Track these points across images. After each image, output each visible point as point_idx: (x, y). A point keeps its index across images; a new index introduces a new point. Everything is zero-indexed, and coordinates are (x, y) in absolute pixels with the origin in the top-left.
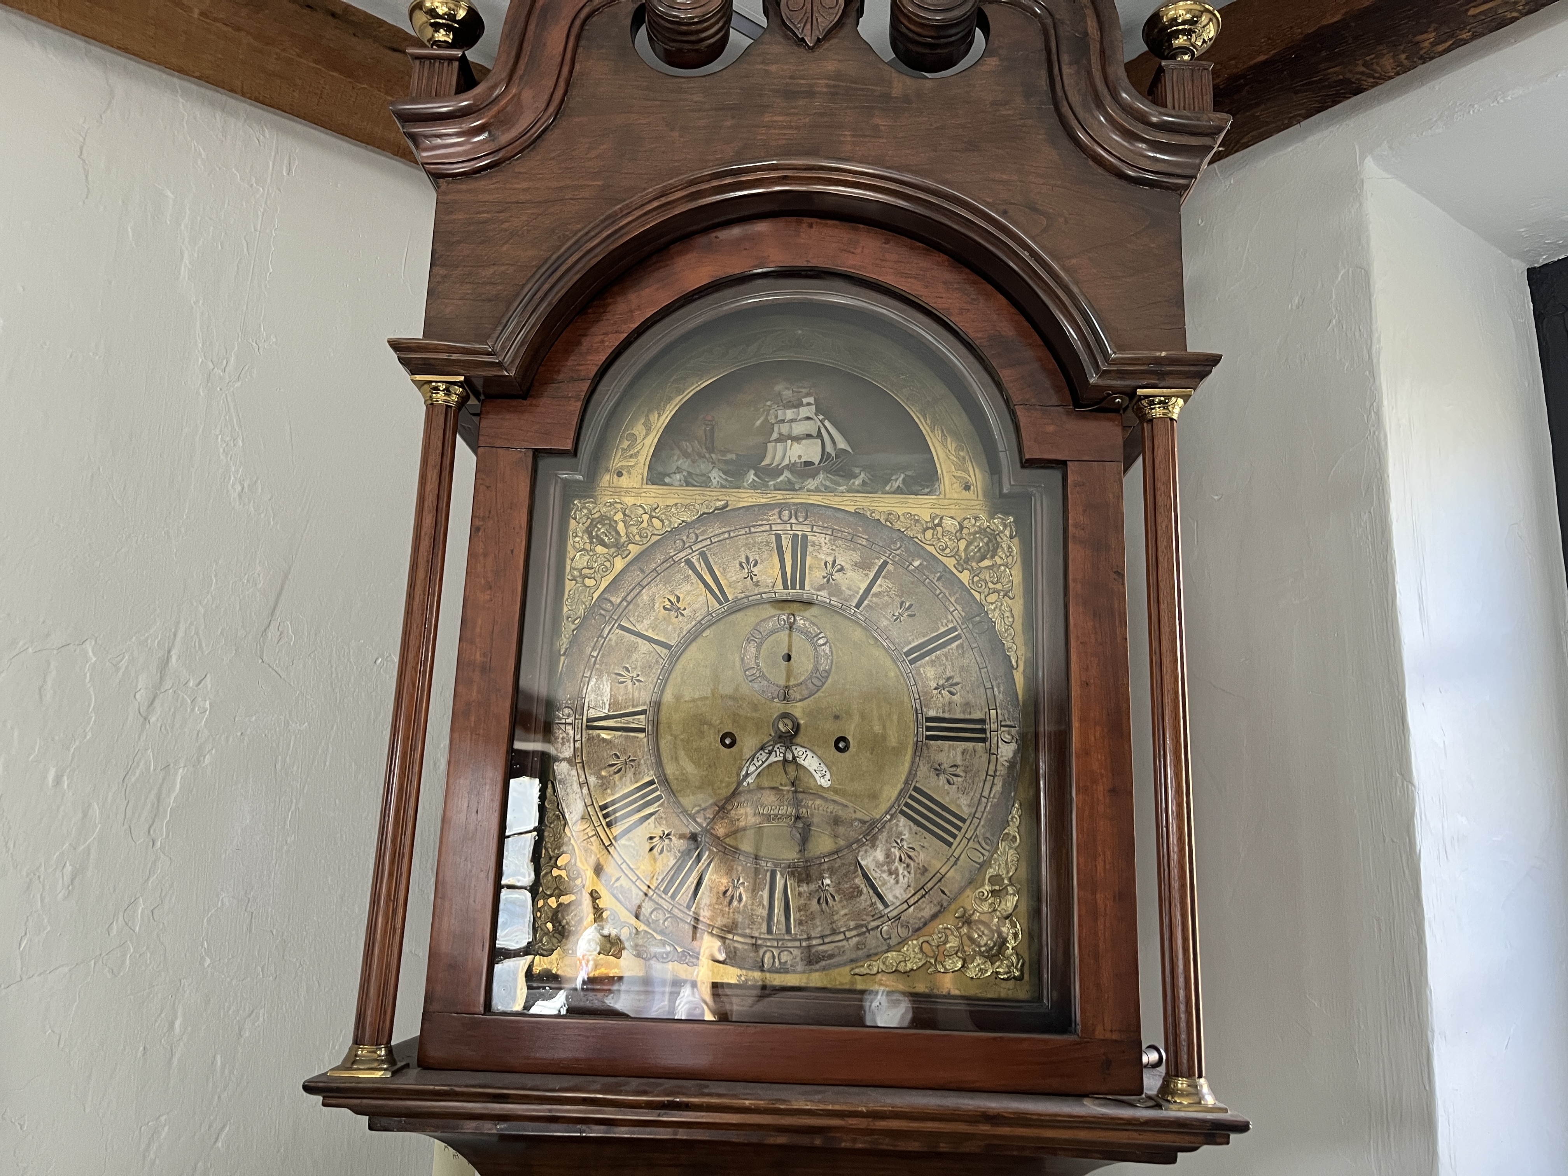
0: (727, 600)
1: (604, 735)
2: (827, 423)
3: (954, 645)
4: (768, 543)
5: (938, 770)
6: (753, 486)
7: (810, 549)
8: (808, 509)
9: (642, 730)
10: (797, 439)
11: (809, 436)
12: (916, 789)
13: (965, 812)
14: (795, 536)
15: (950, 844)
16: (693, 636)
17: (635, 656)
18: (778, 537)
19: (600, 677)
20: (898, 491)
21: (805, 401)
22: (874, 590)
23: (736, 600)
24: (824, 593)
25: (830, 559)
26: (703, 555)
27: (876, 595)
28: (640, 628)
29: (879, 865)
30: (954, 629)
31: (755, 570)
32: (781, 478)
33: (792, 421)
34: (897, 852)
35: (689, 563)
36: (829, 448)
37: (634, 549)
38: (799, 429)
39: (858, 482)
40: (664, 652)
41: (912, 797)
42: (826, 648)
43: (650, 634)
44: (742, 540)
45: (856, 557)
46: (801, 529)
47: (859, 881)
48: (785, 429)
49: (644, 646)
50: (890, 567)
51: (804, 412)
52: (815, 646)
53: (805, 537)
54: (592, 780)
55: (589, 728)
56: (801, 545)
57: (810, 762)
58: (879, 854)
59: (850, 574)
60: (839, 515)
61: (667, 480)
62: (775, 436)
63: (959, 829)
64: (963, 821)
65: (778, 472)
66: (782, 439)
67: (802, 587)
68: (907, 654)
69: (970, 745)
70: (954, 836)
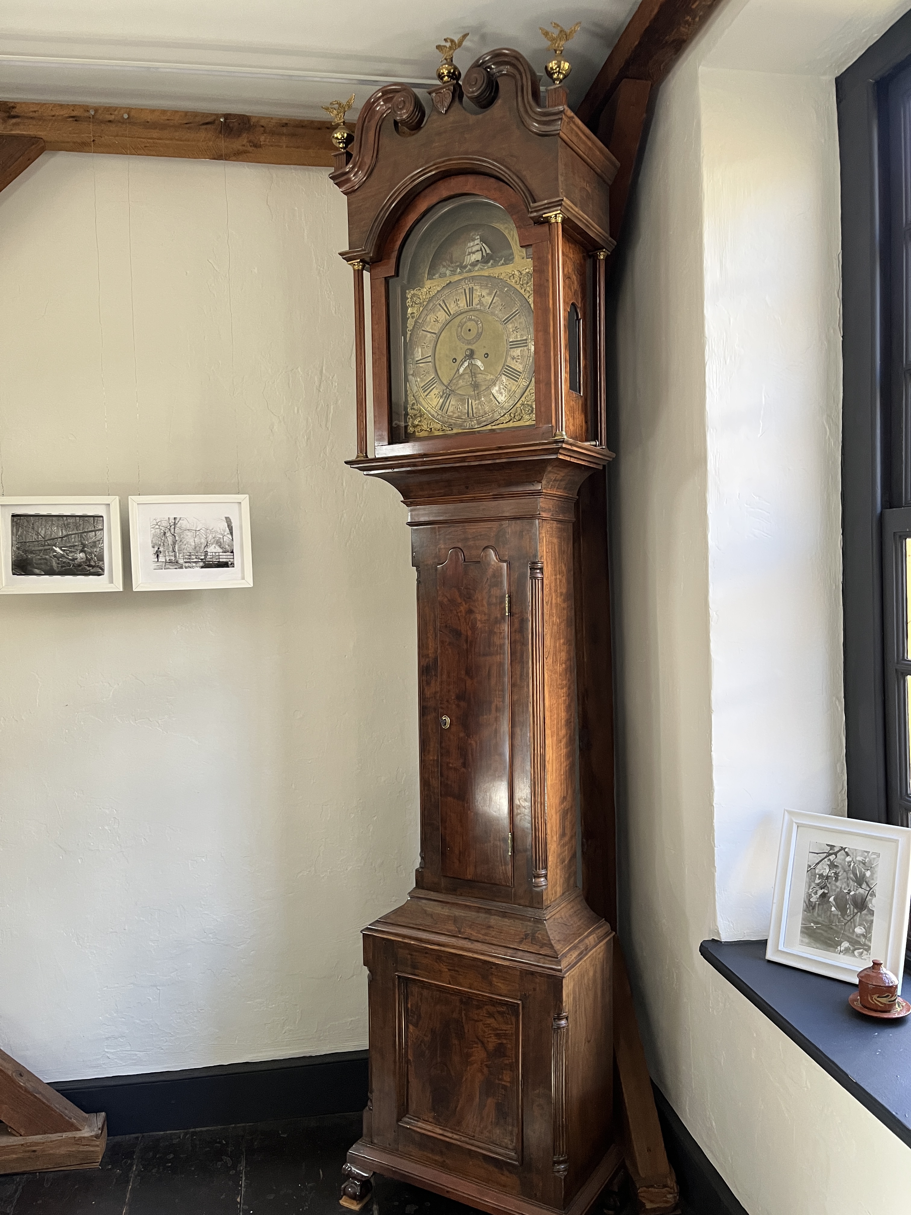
0: (451, 314)
1: (421, 365)
2: (483, 244)
3: (517, 316)
4: (462, 293)
5: (513, 358)
6: (460, 273)
7: (474, 291)
8: (473, 278)
9: (430, 362)
10: (474, 253)
11: (478, 251)
12: (507, 366)
13: (521, 370)
14: (470, 288)
15: (517, 381)
16: (442, 330)
17: (427, 339)
18: (465, 290)
19: (418, 348)
20: (503, 264)
21: (476, 238)
22: (494, 301)
23: (454, 314)
24: (478, 306)
25: (480, 294)
26: (443, 301)
27: (494, 303)
28: (428, 329)
29: (497, 391)
30: (517, 310)
31: (458, 303)
32: (468, 268)
33: (472, 246)
34: (502, 386)
35: (440, 305)
36: (484, 254)
37: (425, 303)
38: (474, 249)
39: (490, 264)
40: (434, 336)
41: (506, 369)
42: (481, 325)
43: (430, 330)
44: (454, 293)
45: (487, 291)
46: (471, 285)
47: (492, 397)
48: (470, 250)
49: (429, 335)
50: (498, 293)
51: (477, 242)
52: (477, 324)
53: (472, 288)
54: (418, 380)
55: (416, 364)
56: (471, 290)
57: (479, 363)
58: (497, 388)
59: (486, 297)
60: (482, 278)
61: (434, 277)
62: (467, 253)
63: (520, 376)
64: (521, 373)
65: (466, 267)
66: (469, 254)
67: (472, 305)
68: (504, 321)
69: (522, 348)
70: (518, 378)
